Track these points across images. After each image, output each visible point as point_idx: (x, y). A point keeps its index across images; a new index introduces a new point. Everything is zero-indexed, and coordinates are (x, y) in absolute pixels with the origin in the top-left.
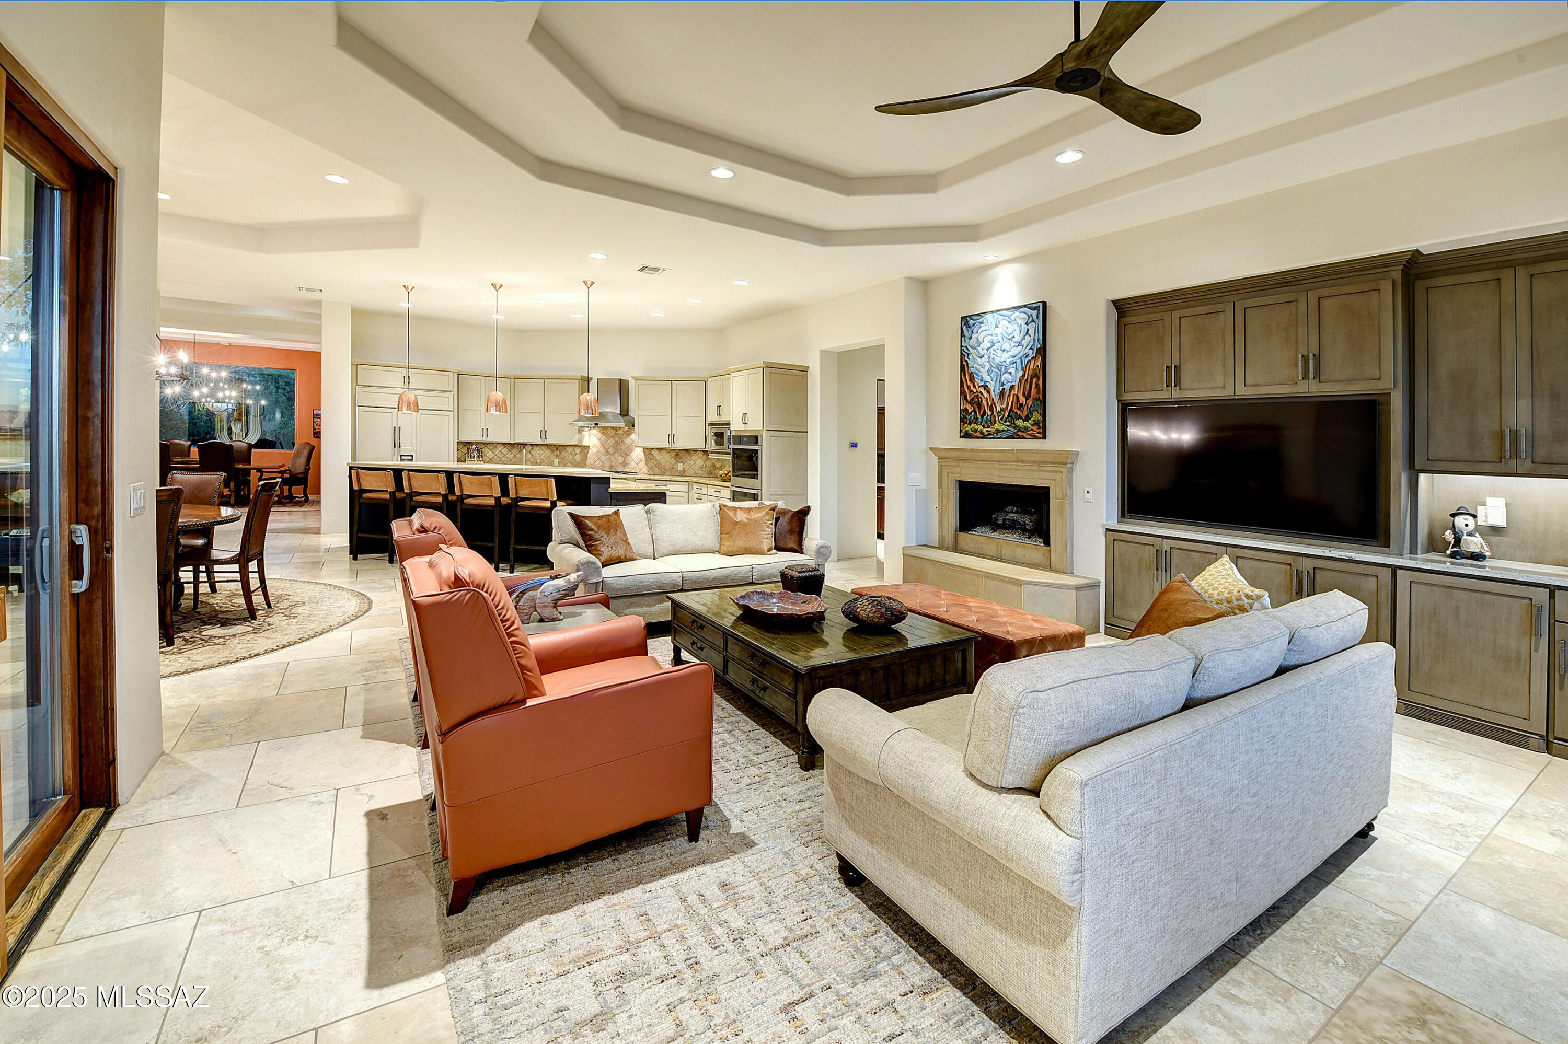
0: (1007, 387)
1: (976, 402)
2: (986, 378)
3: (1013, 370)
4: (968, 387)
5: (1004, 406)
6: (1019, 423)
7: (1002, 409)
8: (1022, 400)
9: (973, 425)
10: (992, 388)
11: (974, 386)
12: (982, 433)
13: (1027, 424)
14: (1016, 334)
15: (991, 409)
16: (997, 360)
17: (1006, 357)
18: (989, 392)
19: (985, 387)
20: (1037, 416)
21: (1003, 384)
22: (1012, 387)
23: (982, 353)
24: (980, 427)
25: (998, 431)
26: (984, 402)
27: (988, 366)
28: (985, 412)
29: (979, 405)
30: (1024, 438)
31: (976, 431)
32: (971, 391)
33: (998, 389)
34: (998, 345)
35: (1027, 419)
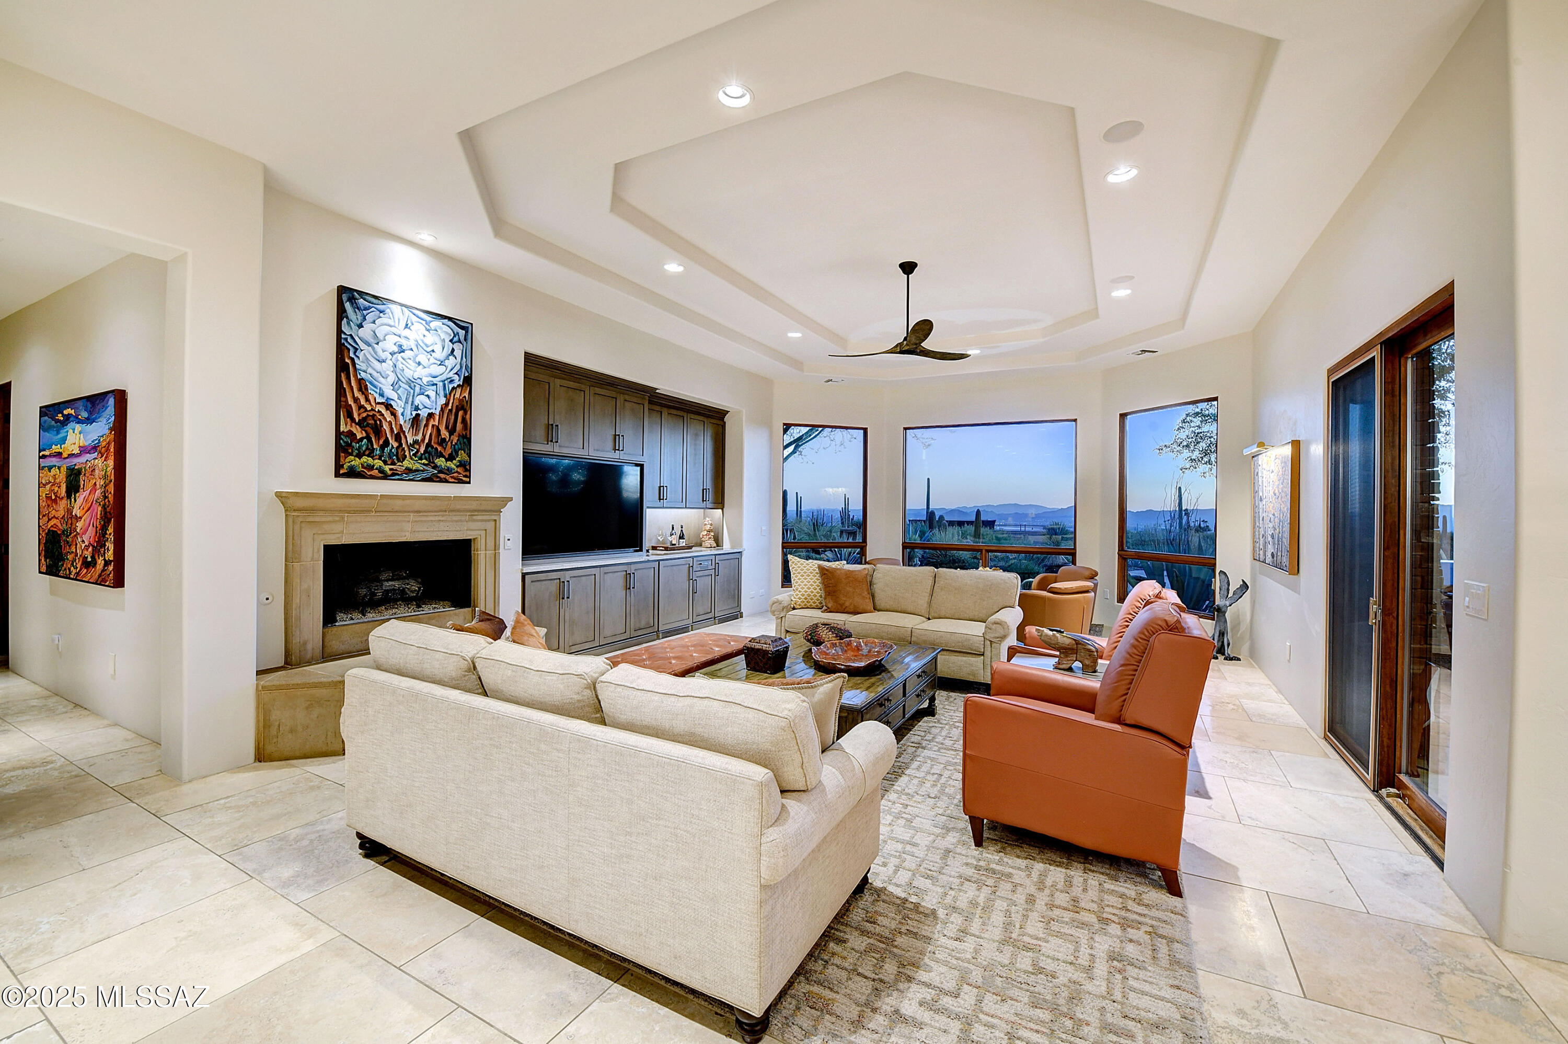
0: (424, 413)
1: (372, 425)
2: (389, 393)
3: (432, 394)
4: (356, 400)
5: (419, 437)
6: (440, 462)
7: (416, 442)
8: (445, 434)
9: (364, 459)
10: (399, 411)
11: (367, 400)
12: (381, 471)
13: (451, 465)
14: (438, 348)
15: (398, 438)
16: (408, 374)
17: (423, 374)
18: (394, 414)
19: (388, 406)
20: (462, 455)
21: (417, 408)
22: (431, 415)
23: (383, 355)
24: (378, 463)
25: (409, 471)
26: (386, 426)
27: (392, 378)
28: (387, 443)
29: (378, 430)
30: (447, 481)
31: (371, 468)
32: (361, 407)
33: (410, 414)
34: (408, 354)
35: (451, 458)
